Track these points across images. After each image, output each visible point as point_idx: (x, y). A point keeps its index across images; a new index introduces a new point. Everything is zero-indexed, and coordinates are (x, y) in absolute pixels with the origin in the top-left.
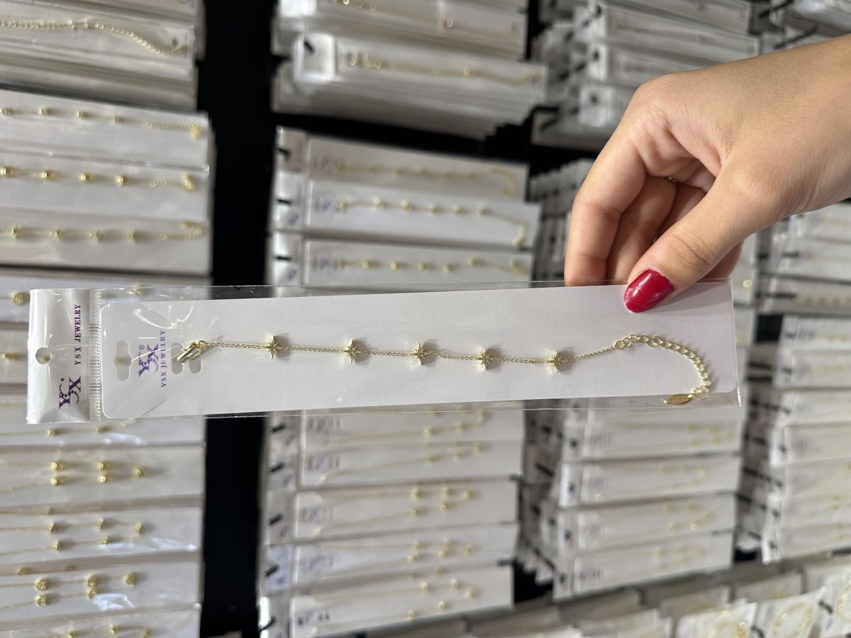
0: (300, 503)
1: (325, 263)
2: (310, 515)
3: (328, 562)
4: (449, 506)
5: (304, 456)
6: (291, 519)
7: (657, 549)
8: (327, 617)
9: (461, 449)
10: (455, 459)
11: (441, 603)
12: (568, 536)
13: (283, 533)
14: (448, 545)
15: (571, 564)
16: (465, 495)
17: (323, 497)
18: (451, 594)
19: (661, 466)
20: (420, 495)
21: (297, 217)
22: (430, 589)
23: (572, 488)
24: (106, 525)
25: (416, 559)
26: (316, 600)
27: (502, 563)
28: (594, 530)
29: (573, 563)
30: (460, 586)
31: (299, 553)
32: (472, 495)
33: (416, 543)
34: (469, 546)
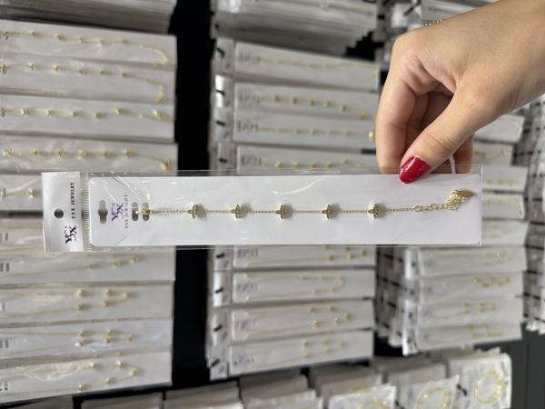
3: (4, 345)
9: (118, 260)
10: (114, 267)
11: (107, 380)
14: (110, 334)
16: (124, 296)
18: (116, 373)
22: (97, 367)
25: (82, 344)
28: (244, 325)
29: (228, 351)
32: (130, 295)
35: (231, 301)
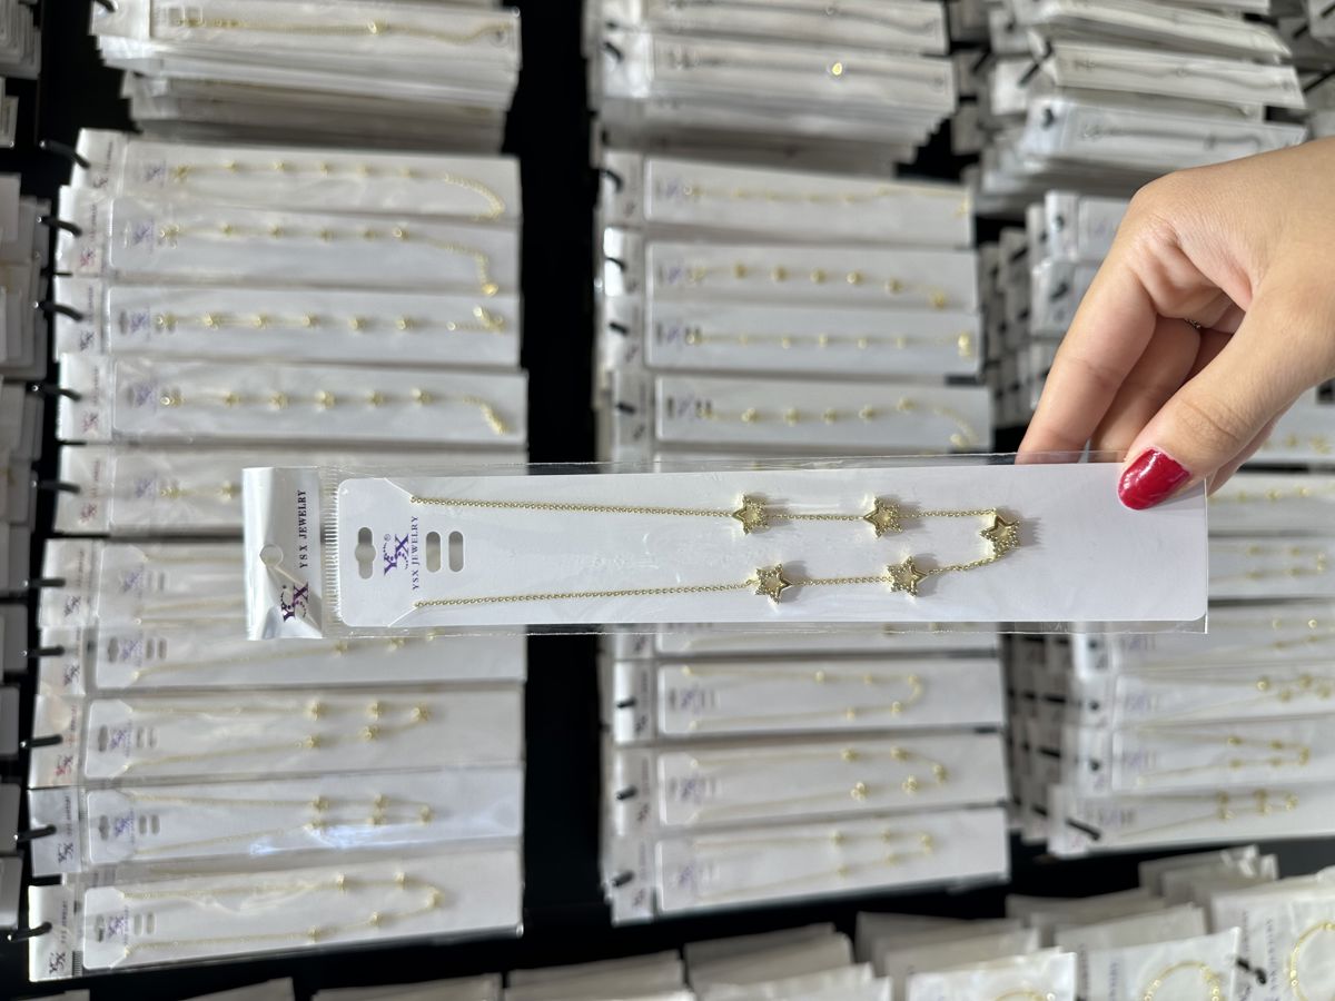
0: (96, 716)
2: (112, 740)
3: (148, 826)
4: (378, 733)
5: (101, 637)
7: (833, 831)
11: (375, 916)
14: (380, 804)
15: (645, 854)
16: (414, 714)
17: (134, 707)
18: (394, 899)
19: (820, 670)
20: (322, 711)
22: (350, 884)
26: (127, 895)
28: (690, 788)
29: (653, 851)
30: (410, 883)
31: (94, 801)
32: (426, 714)
34: (425, 809)
35: (656, 731)
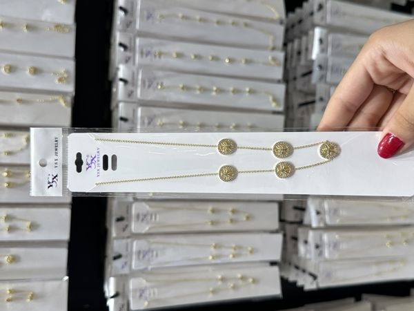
0: (135, 209)
1: (148, 53)
2: (141, 218)
6: (129, 219)
8: (154, 293)
12: (317, 247)
13: (124, 230)
17: (150, 206)
21: (131, 22)
23: (318, 213)
24: (8, 218)
26: (147, 281)
27: (273, 263)
28: (335, 245)
31: (136, 245)
33: (214, 244)
